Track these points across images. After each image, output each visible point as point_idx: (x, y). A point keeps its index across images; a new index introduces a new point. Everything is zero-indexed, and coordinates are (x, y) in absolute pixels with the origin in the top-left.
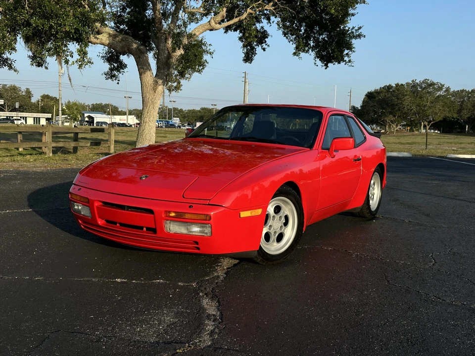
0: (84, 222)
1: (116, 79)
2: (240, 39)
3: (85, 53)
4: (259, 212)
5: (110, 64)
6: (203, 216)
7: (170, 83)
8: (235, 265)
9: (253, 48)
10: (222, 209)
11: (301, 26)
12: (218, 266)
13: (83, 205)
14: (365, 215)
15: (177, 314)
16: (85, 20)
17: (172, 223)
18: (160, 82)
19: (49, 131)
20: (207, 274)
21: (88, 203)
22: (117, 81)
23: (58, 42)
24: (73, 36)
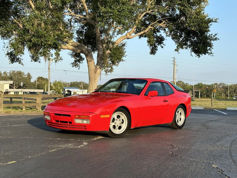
0: (49, 122)
1: (78, 67)
2: (148, 41)
3: (59, 55)
4: (108, 116)
5: (75, 59)
6: (87, 116)
7: (106, 68)
9: (155, 47)
10: (94, 114)
11: (182, 34)
13: (48, 115)
17: (77, 119)
18: (98, 67)
19: (40, 97)
23: (45, 49)
24: (53, 46)
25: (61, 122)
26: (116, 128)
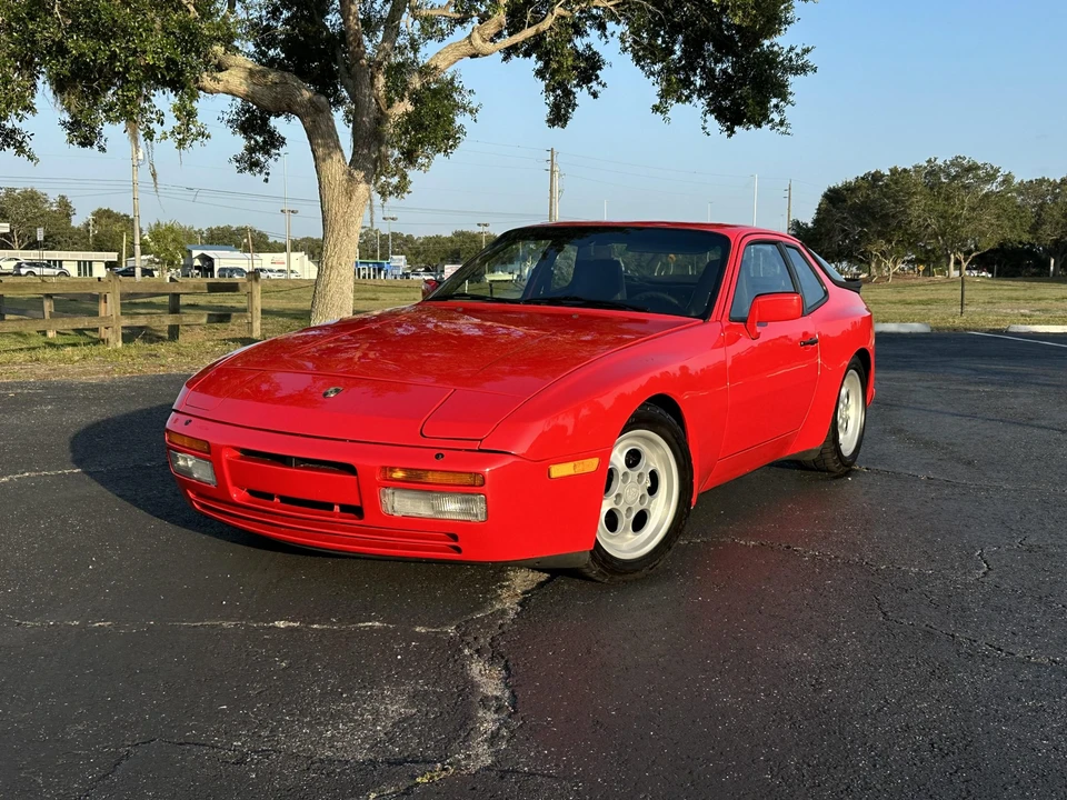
0: (199, 495)
1: (260, 172)
2: (540, 73)
3: (191, 114)
4: (591, 465)
5: (249, 138)
6: (467, 476)
7: (383, 178)
8: (541, 585)
9: (568, 94)
10: (509, 461)
11: (674, 43)
12: (501, 587)
13: (196, 456)
14: (828, 466)
15: (414, 698)
16: (190, 40)
17: (397, 493)
18: (359, 175)
19: (114, 292)
20: (479, 607)
21: (207, 452)
22: (263, 176)
23: (128, 90)
24: (163, 76)
25: (284, 499)
26: (621, 526)
